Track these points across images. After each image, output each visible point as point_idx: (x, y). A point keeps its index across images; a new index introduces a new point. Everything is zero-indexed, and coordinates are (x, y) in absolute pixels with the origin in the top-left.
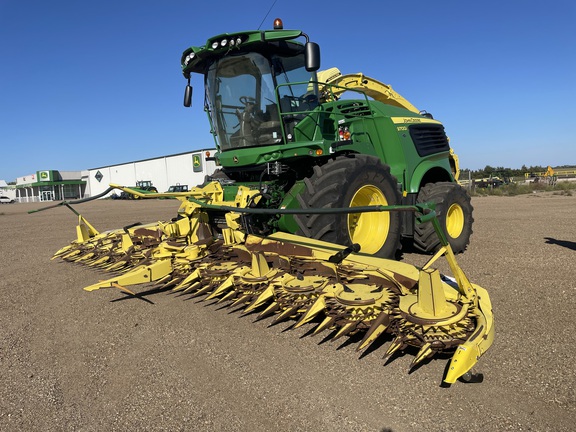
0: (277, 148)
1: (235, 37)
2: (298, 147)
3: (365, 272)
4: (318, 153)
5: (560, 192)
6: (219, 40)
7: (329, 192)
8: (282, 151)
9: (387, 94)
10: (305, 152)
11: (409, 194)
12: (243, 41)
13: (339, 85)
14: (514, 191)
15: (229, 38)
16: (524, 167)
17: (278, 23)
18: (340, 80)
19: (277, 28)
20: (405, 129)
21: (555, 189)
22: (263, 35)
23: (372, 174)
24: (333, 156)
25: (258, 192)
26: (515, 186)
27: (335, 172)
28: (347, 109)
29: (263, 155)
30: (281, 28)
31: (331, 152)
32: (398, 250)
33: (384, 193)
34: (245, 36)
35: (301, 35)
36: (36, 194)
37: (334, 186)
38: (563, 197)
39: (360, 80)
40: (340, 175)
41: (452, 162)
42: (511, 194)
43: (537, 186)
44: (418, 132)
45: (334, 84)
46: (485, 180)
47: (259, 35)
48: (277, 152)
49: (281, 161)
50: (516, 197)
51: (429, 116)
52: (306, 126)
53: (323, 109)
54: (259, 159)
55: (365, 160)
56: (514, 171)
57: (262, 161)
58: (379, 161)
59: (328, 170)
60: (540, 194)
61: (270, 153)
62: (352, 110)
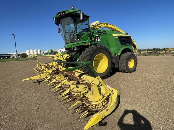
0: (76, 43)
1: (62, 12)
2: (81, 43)
3: (85, 81)
4: (86, 44)
5: (171, 55)
6: (58, 14)
7: (87, 55)
8: (77, 44)
9: (114, 28)
10: (83, 44)
11: (117, 56)
12: (64, 14)
13: (99, 26)
14: (159, 54)
15: (61, 13)
16: (164, 48)
17: (73, 7)
18: (99, 24)
19: (72, 9)
20: (117, 37)
21: (171, 54)
22: (69, 11)
23: (102, 50)
24: (91, 45)
25: (69, 55)
26: (159, 53)
27: (90, 49)
28: (99, 32)
29: (72, 45)
30: (74, 9)
31: (90, 44)
32: (111, 72)
33: (106, 56)
34: (64, 12)
35: (79, 10)
36: (48, 55)
37: (88, 54)
38: (172, 56)
39: (106, 24)
40: (91, 50)
41: (135, 47)
42: (158, 55)
43: (166, 53)
44: (122, 38)
45: (97, 26)
46: (151, 51)
47: (68, 11)
48: (76, 44)
49: (77, 47)
50: (159, 56)
51: (127, 34)
52: (84, 37)
53: (90, 32)
54: (71, 46)
55: (100, 46)
56: (161, 49)
57: (72, 47)
58: (104, 47)
59: (88, 49)
60: (166, 55)
61: (74, 45)
62: (101, 32)
